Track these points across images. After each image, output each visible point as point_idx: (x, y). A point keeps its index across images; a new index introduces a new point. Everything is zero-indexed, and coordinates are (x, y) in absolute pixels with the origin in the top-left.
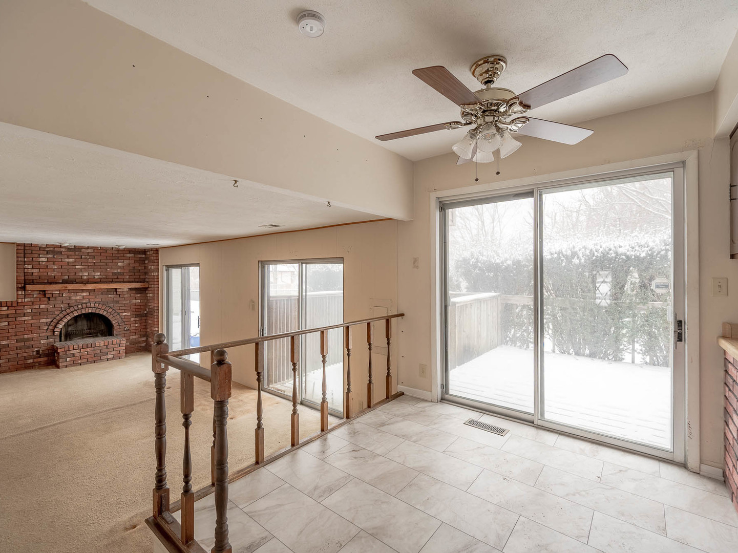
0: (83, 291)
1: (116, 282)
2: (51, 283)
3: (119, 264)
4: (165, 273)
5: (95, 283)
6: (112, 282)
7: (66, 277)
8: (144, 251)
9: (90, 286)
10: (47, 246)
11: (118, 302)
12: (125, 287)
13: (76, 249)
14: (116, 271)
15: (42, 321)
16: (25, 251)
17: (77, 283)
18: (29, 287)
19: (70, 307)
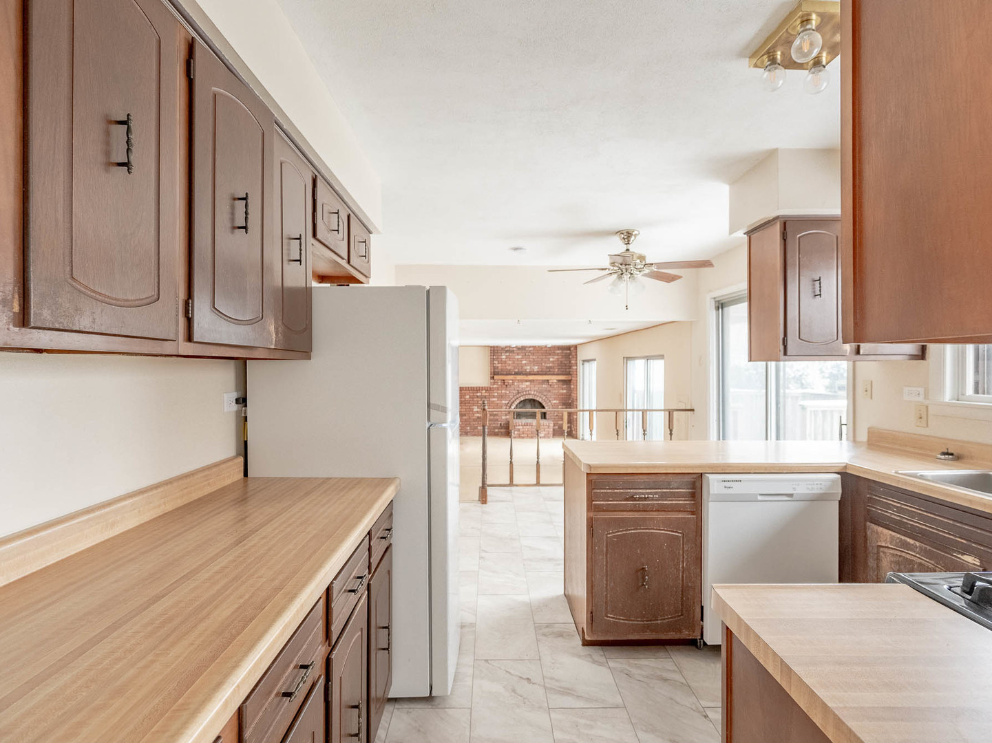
0: (526, 381)
1: (548, 375)
2: (507, 375)
3: (551, 359)
4: (581, 366)
5: (535, 375)
6: (545, 374)
7: (517, 370)
8: (569, 348)
9: (531, 377)
10: (506, 347)
11: (549, 391)
12: (554, 379)
13: (523, 348)
14: (548, 365)
15: (503, 402)
16: (495, 351)
17: (523, 375)
18: (495, 377)
19: (518, 393)
